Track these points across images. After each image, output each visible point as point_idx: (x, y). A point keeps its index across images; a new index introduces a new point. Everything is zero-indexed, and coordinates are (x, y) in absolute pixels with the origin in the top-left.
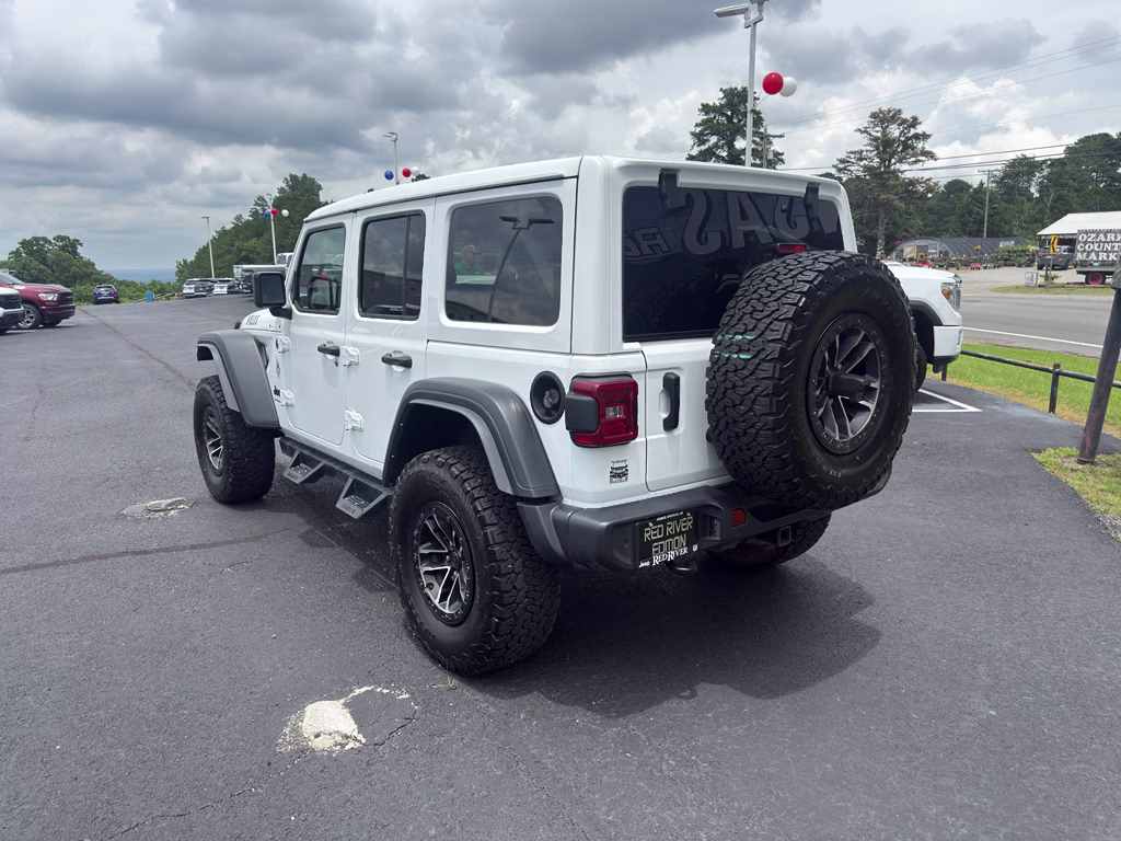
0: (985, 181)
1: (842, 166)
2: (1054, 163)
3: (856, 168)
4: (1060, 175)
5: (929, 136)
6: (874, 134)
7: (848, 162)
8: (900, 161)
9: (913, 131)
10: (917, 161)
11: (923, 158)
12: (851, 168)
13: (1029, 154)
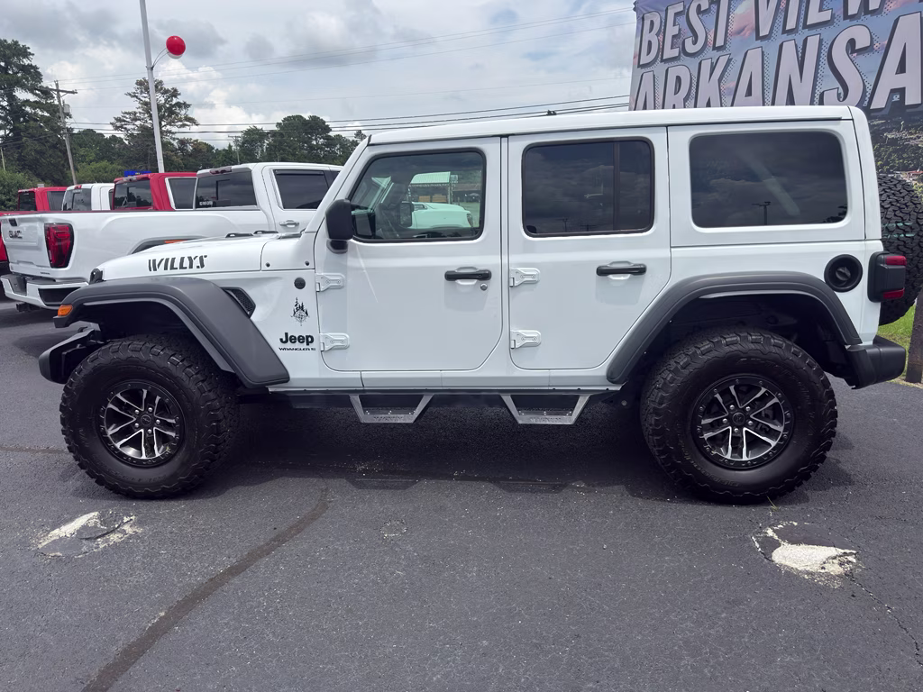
0: (232, 144)
1: (118, 124)
2: (273, 133)
3: (133, 127)
4: (281, 143)
5: (189, 105)
6: (143, 99)
7: (124, 121)
8: (170, 124)
9: (175, 101)
10: (184, 126)
11: (188, 123)
12: (128, 127)
13: (259, 127)
